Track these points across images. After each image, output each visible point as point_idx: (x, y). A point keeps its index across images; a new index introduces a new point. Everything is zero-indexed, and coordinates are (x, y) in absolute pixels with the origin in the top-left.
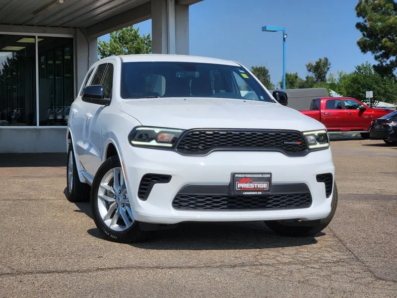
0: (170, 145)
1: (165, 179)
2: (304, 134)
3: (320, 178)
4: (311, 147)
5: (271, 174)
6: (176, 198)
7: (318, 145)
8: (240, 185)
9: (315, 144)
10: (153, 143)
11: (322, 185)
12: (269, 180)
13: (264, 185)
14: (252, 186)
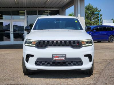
0: (35, 45)
1: (32, 56)
2: (80, 41)
3: (86, 56)
4: (83, 45)
5: (66, 55)
6: (36, 62)
7: (87, 45)
8: (55, 58)
9: (86, 44)
10: (30, 45)
11: (87, 58)
12: (65, 57)
14: (59, 59)
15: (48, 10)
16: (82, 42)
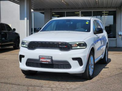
0: (27, 46)
3: (74, 59)
4: (73, 48)
6: (27, 63)
9: (77, 47)
12: (51, 59)
13: (49, 60)
14: (45, 60)
15: (104, 10)
16: (72, 44)
